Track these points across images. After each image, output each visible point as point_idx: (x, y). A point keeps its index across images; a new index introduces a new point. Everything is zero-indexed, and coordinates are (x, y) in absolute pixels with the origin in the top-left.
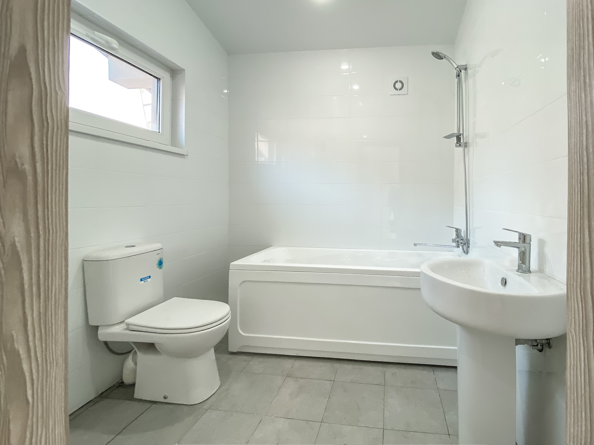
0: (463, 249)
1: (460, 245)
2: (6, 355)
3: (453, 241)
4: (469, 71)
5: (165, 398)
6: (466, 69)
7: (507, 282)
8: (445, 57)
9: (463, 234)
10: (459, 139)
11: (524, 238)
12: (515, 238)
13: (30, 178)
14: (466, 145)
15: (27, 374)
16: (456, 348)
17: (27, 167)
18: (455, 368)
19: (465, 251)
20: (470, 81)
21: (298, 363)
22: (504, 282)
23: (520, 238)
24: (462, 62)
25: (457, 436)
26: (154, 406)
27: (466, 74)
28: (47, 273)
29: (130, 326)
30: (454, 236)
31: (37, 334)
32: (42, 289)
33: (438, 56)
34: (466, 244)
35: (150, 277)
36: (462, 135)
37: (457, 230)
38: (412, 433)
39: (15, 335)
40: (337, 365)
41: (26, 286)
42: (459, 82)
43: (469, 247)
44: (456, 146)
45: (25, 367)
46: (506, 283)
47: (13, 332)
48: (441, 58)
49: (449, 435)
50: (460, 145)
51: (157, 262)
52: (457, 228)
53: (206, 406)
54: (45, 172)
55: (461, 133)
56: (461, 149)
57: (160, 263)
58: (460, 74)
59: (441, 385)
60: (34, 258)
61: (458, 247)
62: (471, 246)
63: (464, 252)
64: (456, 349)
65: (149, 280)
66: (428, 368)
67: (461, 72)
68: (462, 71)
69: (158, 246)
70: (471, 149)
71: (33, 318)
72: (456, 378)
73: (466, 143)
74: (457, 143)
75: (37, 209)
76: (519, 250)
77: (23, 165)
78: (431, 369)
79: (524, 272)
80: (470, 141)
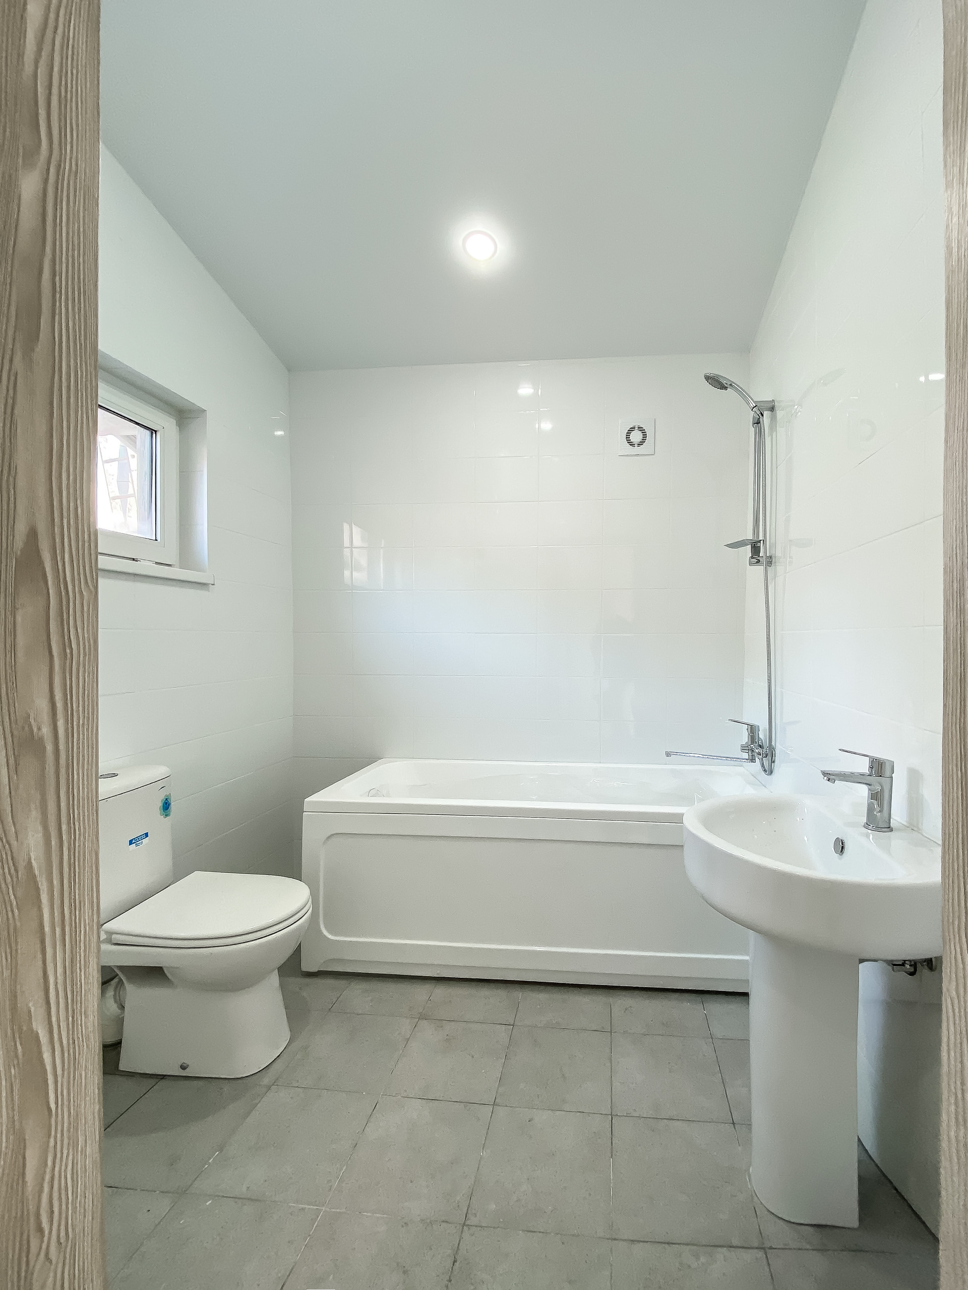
0: (763, 765)
1: (756, 758)
2: (21, 1044)
3: (744, 748)
4: (779, 414)
5: (183, 1067)
6: (772, 409)
7: (846, 847)
8: (731, 385)
9: (762, 735)
10: (756, 550)
11: (879, 767)
12: (863, 766)
13: (49, 748)
14: (770, 561)
15: (49, 1068)
16: (747, 958)
17: (46, 731)
18: (746, 995)
19: (767, 768)
20: (781, 431)
21: (440, 992)
22: (841, 847)
23: (871, 768)
24: (763, 395)
25: (749, 1126)
26: (163, 1083)
27: (773, 419)
28: (72, 903)
29: (114, 936)
30: (745, 739)
31: (62, 1001)
32: (67, 929)
33: (716, 382)
34: (769, 757)
35: (147, 835)
36: (762, 542)
37: (753, 730)
38: (665, 1121)
39: (33, 1010)
40: (519, 994)
41: (47, 929)
42: (760, 434)
43: (774, 762)
44: (751, 564)
45: (47, 1056)
46: (843, 848)
47: (30, 1005)
48: (723, 387)
49: (734, 1123)
50: (758, 561)
51: (160, 804)
52: (750, 722)
53: (266, 1081)
54: (69, 734)
55: (761, 538)
56: (760, 569)
57: (166, 806)
58: (761, 419)
59: (718, 1031)
60: (56, 882)
61: (753, 760)
62: (777, 759)
63: (765, 771)
64: (748, 960)
65: (145, 841)
66: (693, 996)
67: (763, 415)
68: (766, 413)
69: (161, 771)
70: (779, 568)
71: (56, 978)
72: (748, 1014)
73: (771, 557)
74: (752, 557)
75: (58, 797)
76: (869, 790)
77: (39, 729)
78: (698, 998)
79: (878, 829)
80: (779, 553)
